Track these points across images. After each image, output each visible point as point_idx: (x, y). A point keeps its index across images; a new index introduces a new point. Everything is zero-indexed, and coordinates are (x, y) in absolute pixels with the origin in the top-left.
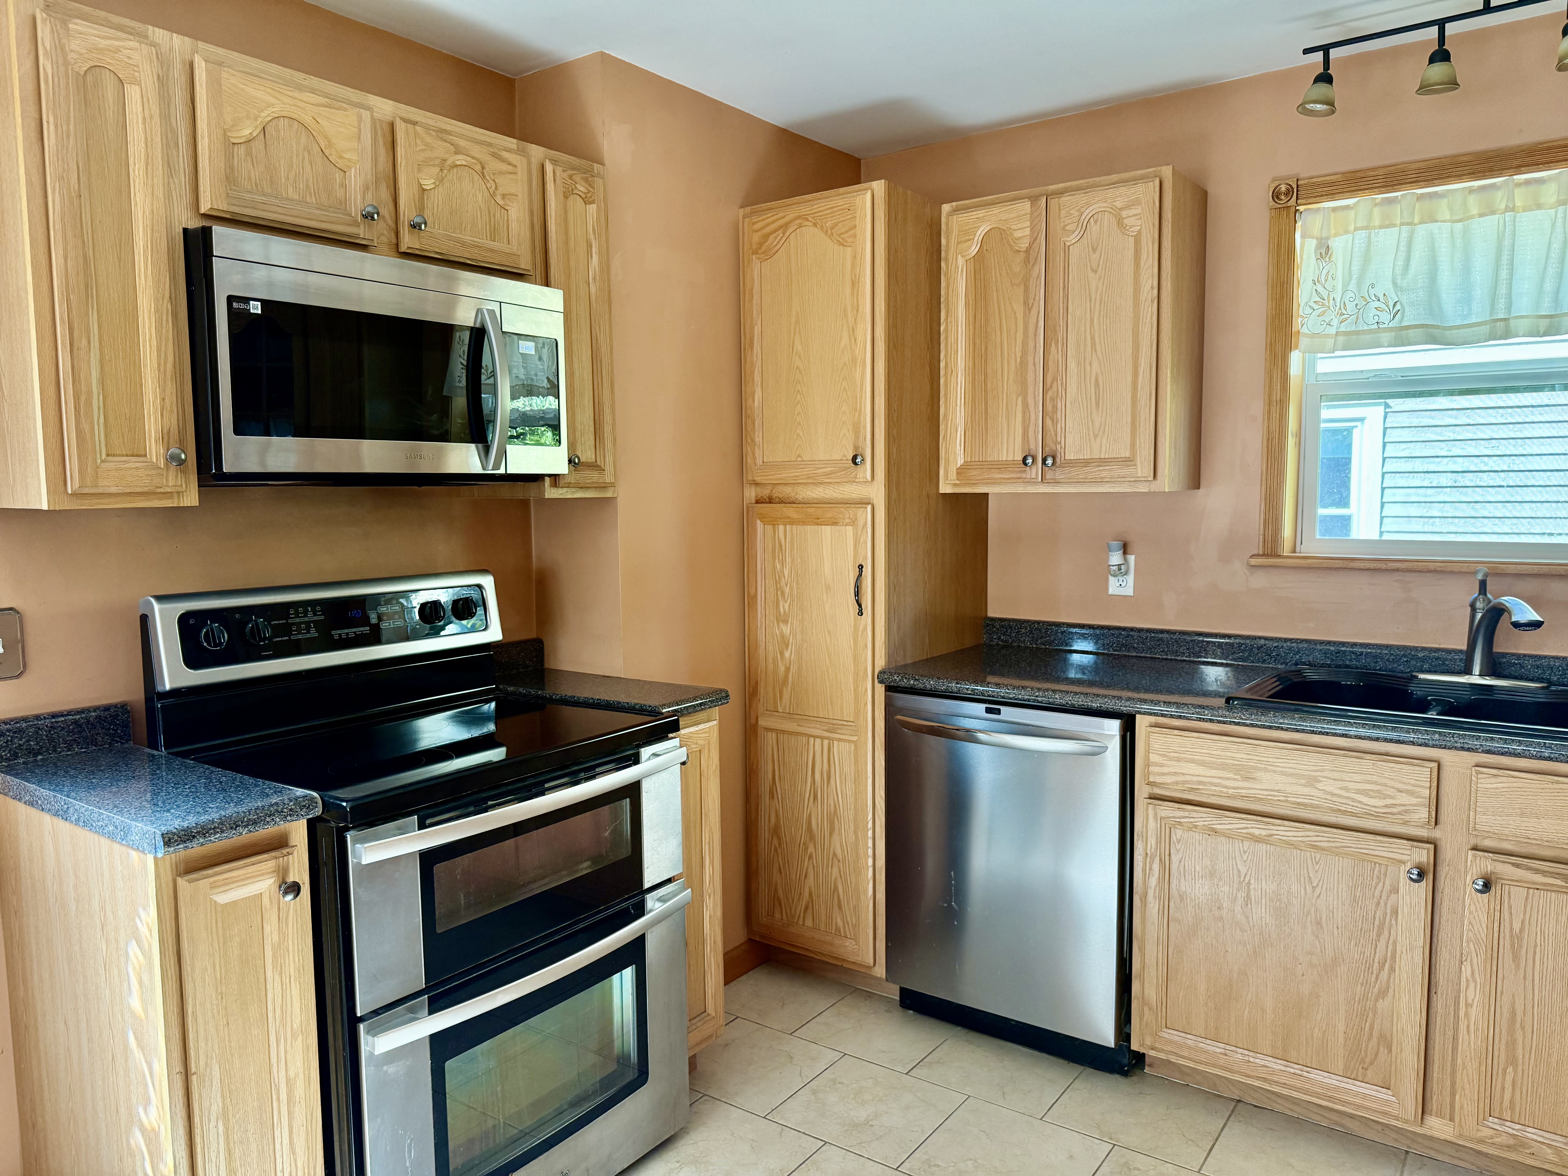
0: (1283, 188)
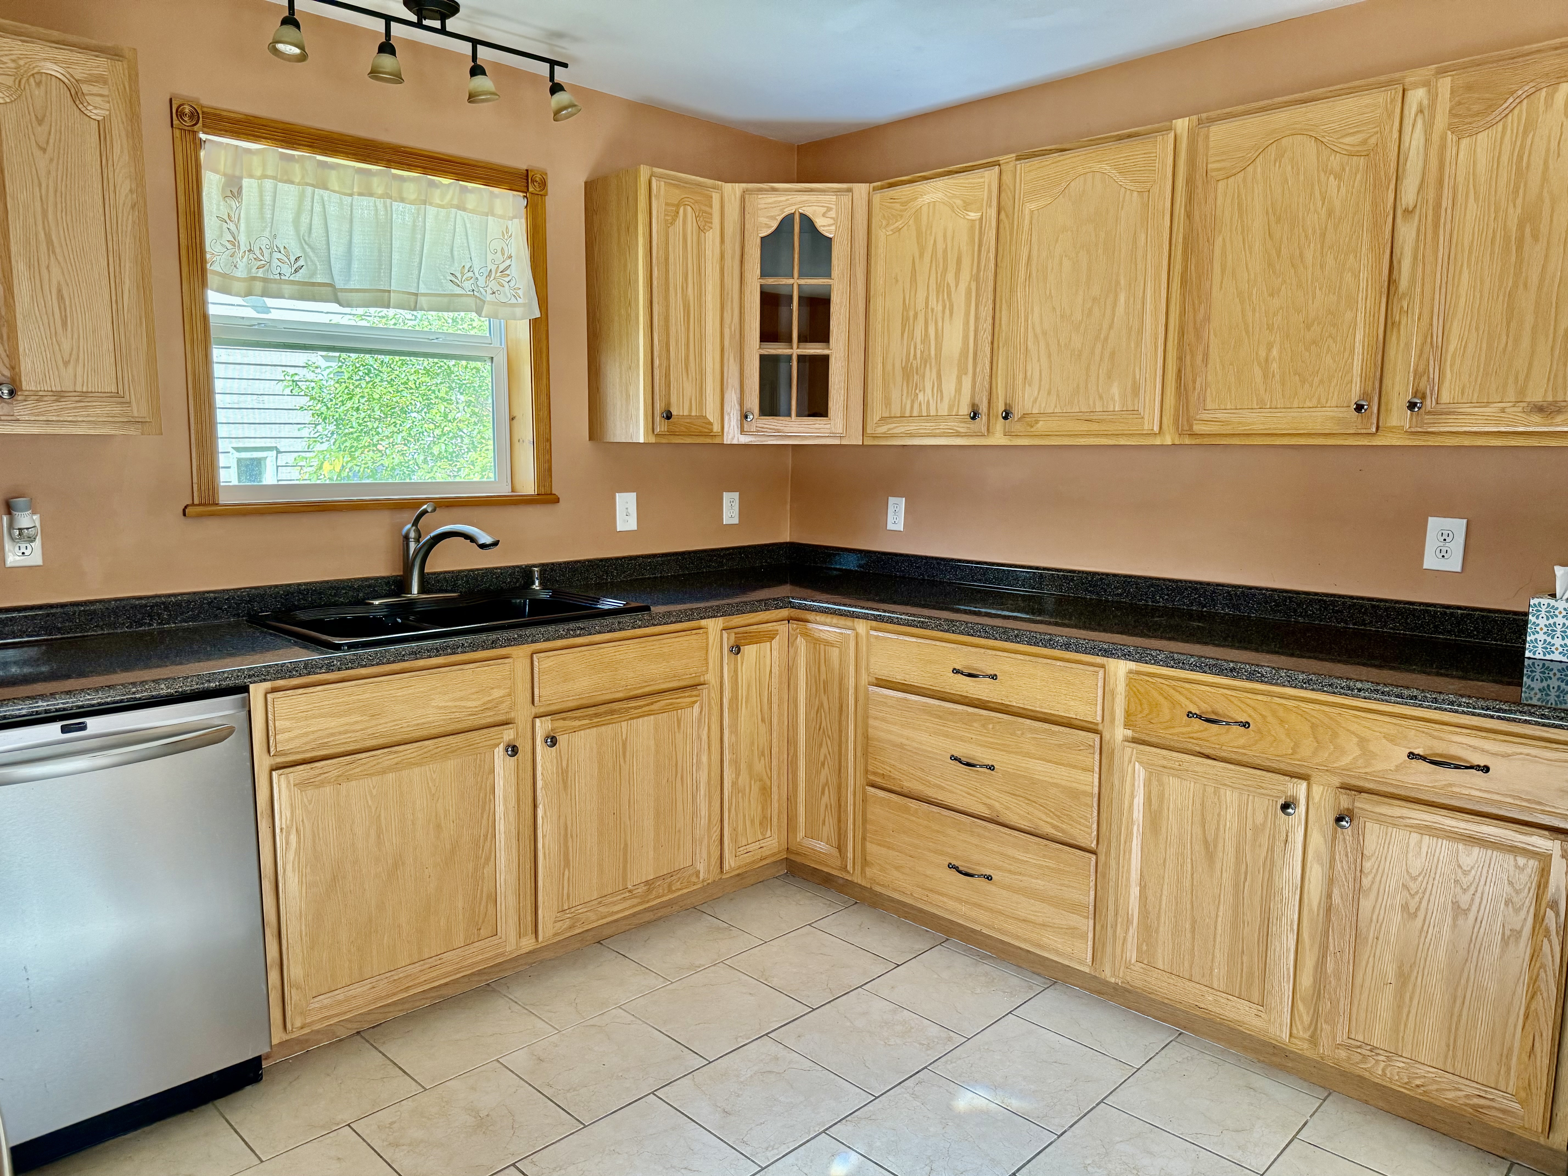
0: (187, 110)
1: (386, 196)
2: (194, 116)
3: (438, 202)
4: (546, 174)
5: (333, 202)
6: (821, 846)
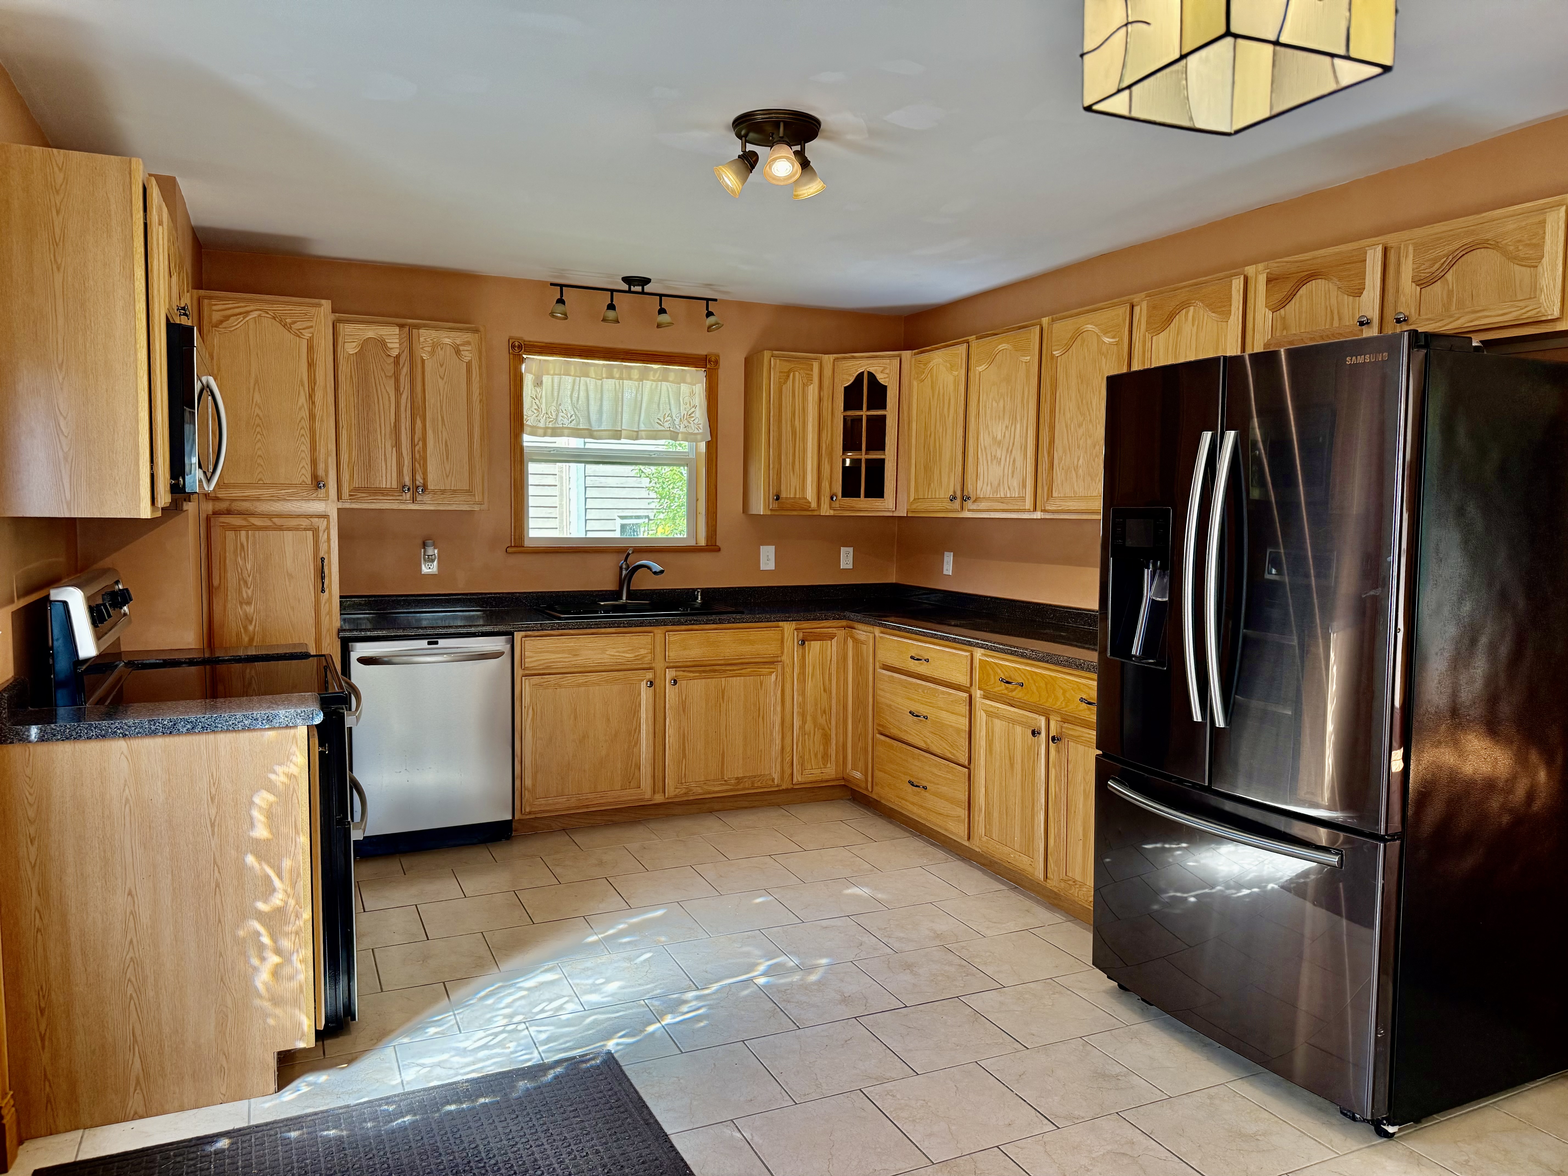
0: (516, 343)
1: (621, 378)
2: (520, 347)
3: (652, 378)
4: (719, 356)
5: (591, 383)
6: (858, 775)
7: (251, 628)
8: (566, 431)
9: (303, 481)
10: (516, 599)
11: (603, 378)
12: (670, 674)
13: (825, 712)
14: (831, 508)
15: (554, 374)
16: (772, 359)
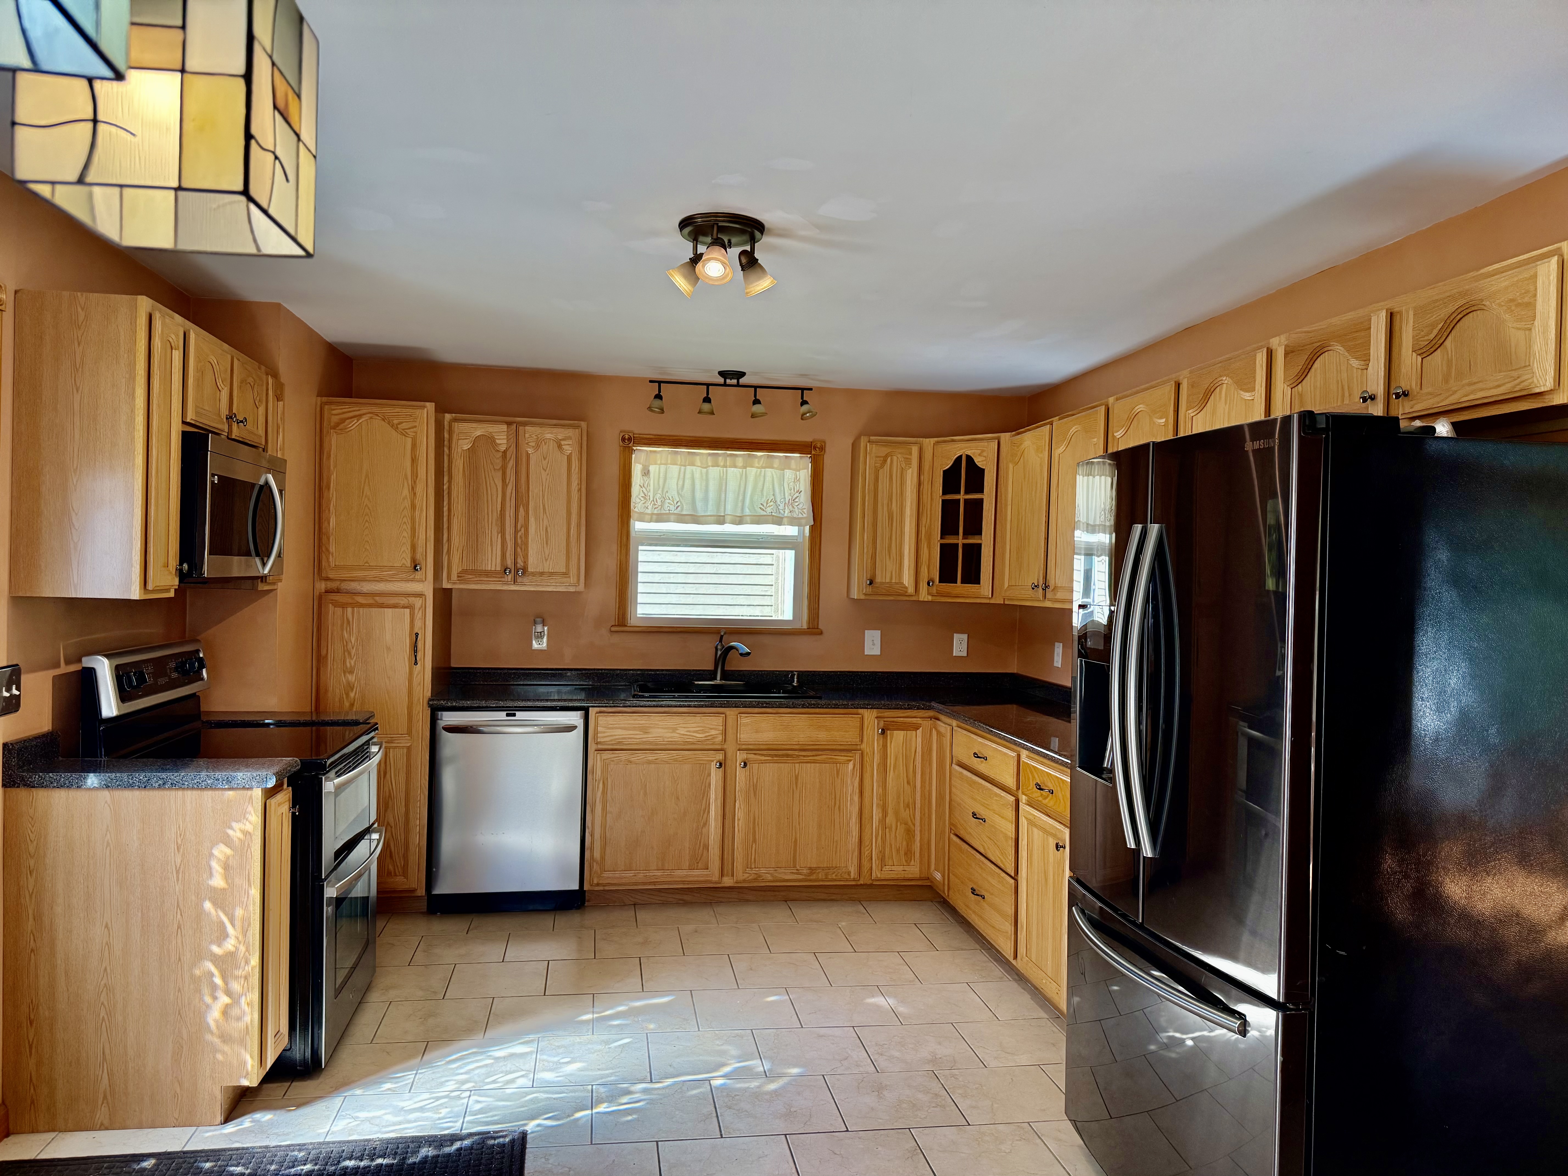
0: (627, 437)
1: (725, 466)
2: (630, 439)
4: (825, 442)
6: (938, 876)
7: (352, 695)
8: (672, 517)
9: (404, 564)
10: (617, 675)
11: (709, 466)
12: (741, 756)
13: (908, 806)
14: (929, 594)
15: (661, 464)
16: (868, 444)
